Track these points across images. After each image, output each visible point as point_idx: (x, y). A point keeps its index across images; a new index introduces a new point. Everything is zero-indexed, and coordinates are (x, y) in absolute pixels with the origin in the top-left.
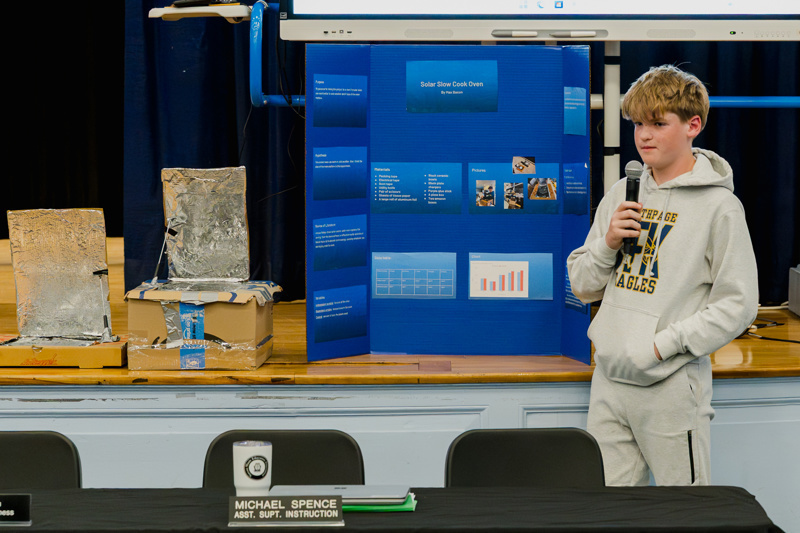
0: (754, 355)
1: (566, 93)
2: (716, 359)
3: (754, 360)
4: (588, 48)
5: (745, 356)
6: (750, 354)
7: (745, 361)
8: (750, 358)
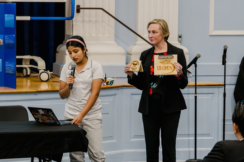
0: (51, 86)
1: (5, 16)
2: (41, 87)
3: (51, 88)
4: (15, 4)
5: (49, 86)
6: (50, 86)
7: (49, 88)
8: (50, 87)
